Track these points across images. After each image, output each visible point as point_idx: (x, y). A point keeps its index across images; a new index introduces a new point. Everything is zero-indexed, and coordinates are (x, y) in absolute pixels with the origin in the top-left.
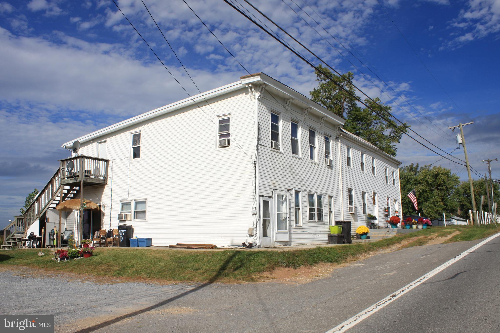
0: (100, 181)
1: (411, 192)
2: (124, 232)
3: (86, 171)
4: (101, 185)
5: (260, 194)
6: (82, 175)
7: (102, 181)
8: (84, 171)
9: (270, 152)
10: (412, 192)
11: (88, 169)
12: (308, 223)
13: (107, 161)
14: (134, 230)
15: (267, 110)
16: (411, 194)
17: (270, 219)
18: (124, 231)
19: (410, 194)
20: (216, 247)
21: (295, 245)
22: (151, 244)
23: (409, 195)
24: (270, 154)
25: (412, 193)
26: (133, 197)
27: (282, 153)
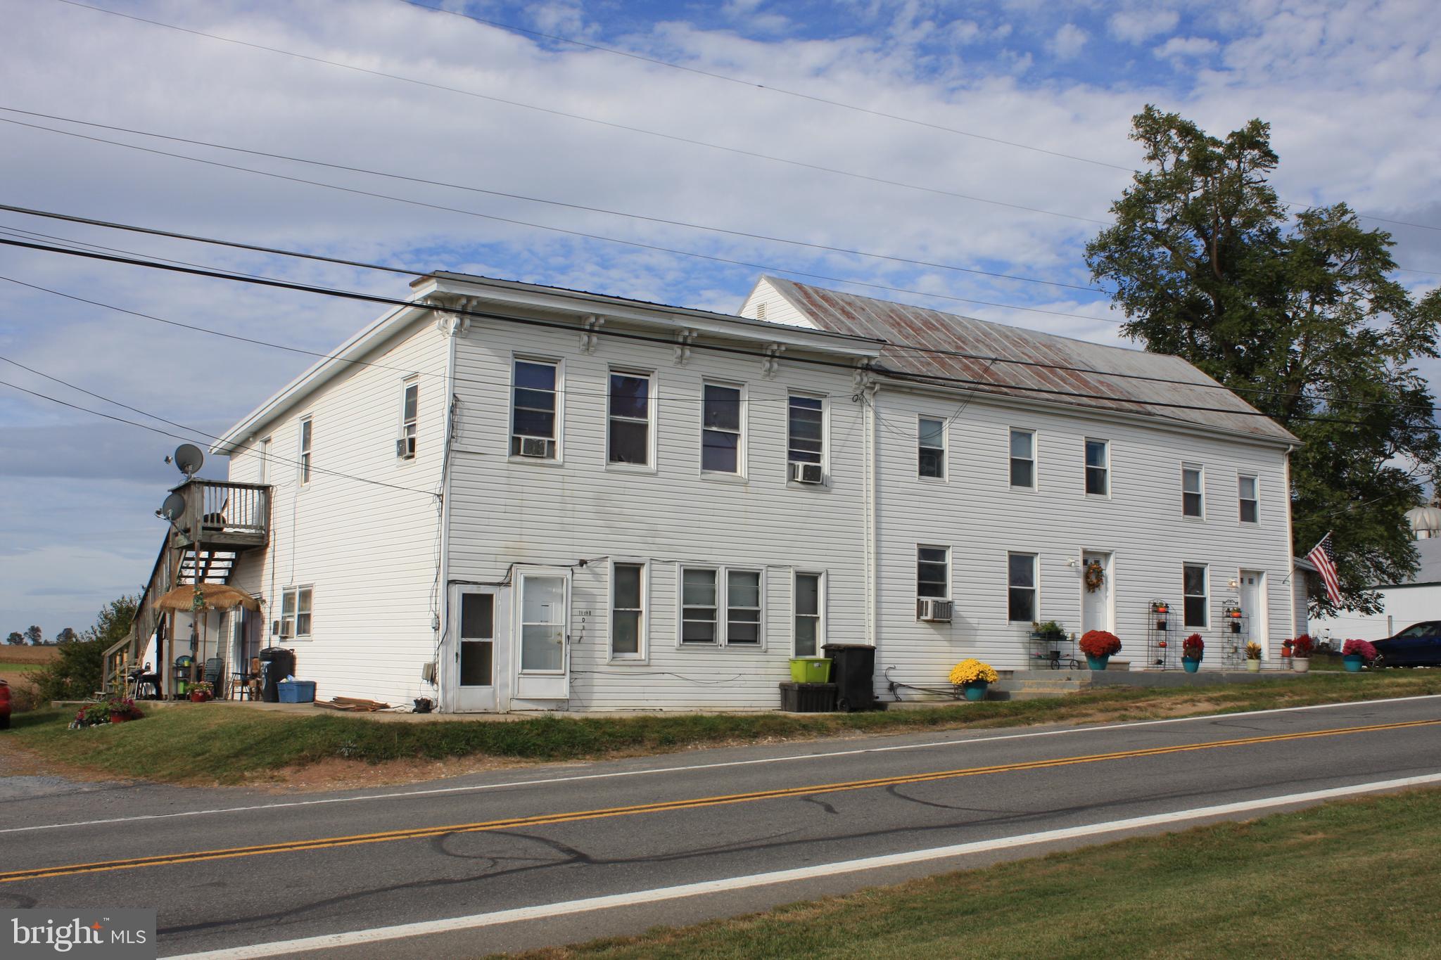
0: (249, 539)
1: (1317, 546)
2: (268, 666)
3: (206, 516)
4: (256, 549)
5: (452, 577)
6: (196, 527)
7: (255, 540)
8: (200, 517)
9: (505, 466)
10: (1321, 545)
11: (213, 511)
12: (678, 650)
13: (265, 489)
14: (298, 661)
15: (496, 359)
16: (1317, 549)
17: (496, 640)
18: (268, 663)
19: (1316, 552)
20: (385, 706)
21: (610, 709)
22: (314, 695)
23: (1313, 553)
24: (505, 473)
25: (1320, 548)
26: (300, 581)
27: (561, 466)
